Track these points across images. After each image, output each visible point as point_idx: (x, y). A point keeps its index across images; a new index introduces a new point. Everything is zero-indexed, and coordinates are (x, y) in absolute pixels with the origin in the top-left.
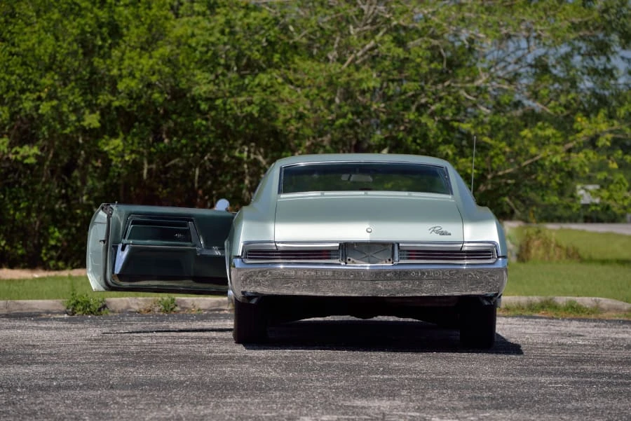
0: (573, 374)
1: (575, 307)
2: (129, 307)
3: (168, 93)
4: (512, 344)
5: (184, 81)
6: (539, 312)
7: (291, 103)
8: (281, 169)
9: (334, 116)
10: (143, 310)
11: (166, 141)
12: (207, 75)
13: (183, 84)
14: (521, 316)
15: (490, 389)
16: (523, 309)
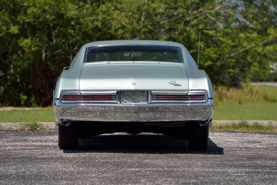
0: (249, 167)
1: (258, 126)
2: (11, 128)
3: (54, 16)
4: (219, 148)
5: (63, 9)
6: (238, 129)
7: (118, 20)
8: (86, 48)
9: (141, 26)
10: (19, 130)
11: (54, 41)
12: (74, 6)
13: (63, 11)
14: (228, 131)
15: (196, 177)
16: (229, 127)
